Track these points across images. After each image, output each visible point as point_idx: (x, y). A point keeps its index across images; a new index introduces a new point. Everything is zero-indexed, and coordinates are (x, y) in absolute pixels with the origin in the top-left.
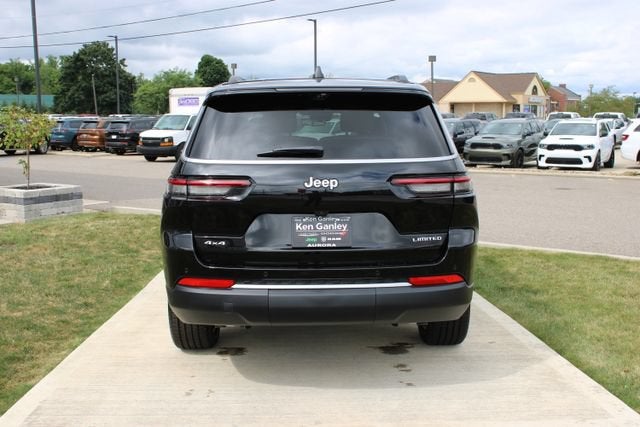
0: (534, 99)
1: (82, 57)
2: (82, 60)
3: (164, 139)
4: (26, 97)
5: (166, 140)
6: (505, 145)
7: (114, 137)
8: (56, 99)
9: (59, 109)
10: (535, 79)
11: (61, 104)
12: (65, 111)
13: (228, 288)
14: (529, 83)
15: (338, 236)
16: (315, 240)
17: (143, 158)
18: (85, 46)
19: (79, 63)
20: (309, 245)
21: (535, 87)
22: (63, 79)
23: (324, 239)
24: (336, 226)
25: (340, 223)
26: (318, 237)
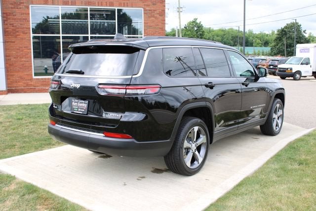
1: (285, 29)
2: (285, 31)
3: (288, 69)
4: (265, 48)
5: (289, 69)
7: (272, 67)
8: (272, 49)
9: (273, 54)
11: (274, 52)
12: (276, 55)
13: (54, 125)
15: (83, 109)
16: (76, 110)
17: (279, 77)
18: (287, 24)
19: (283, 33)
22: (276, 40)
23: (79, 110)
24: (83, 105)
25: (85, 103)
26: (78, 109)
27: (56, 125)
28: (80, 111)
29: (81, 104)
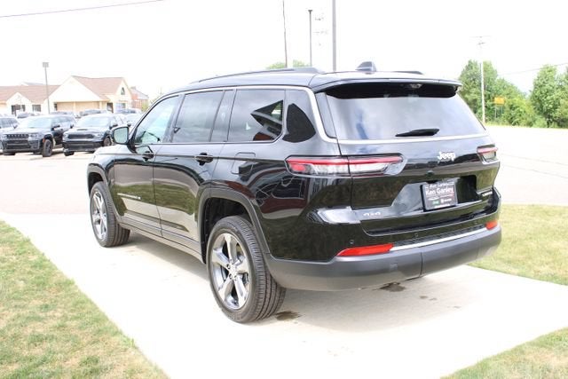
0: (123, 98)
6: (96, 135)
10: (122, 83)
13: (388, 252)
14: (118, 86)
15: (449, 197)
16: (437, 202)
20: (436, 207)
21: (123, 89)
23: (442, 201)
24: (448, 190)
25: (449, 187)
26: (439, 200)
27: (393, 249)
28: (445, 203)
29: (443, 191)
